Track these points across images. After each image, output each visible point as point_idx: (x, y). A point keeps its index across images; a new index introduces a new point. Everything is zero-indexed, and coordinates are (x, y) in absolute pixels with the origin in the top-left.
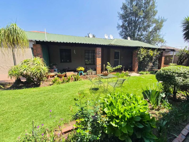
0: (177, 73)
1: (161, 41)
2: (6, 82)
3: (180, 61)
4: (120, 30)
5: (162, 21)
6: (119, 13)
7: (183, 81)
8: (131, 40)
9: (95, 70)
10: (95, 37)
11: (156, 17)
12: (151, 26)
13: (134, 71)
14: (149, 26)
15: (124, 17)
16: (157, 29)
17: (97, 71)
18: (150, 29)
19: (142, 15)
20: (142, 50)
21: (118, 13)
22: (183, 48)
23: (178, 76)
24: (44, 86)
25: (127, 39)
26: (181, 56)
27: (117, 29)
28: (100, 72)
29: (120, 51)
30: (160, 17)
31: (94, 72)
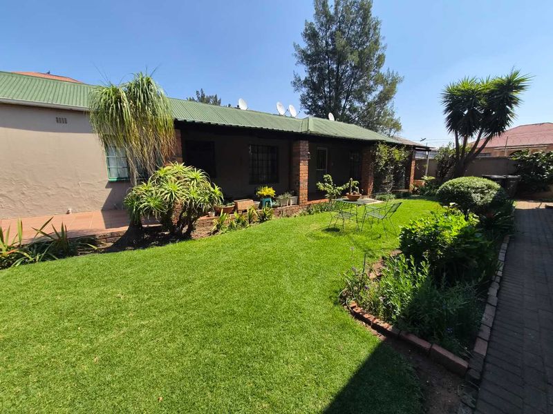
0: (473, 188)
1: (396, 126)
2: (88, 234)
3: (442, 171)
4: (301, 93)
5: (394, 82)
6: (297, 47)
7: (482, 198)
8: (337, 122)
9: (296, 194)
10: (219, 103)
11: (383, 70)
12: (373, 91)
13: (367, 194)
14: (370, 90)
15: (309, 59)
16: (385, 97)
17: (301, 197)
18: (371, 97)
19: (353, 59)
20: (381, 147)
21: (294, 45)
22: (446, 146)
23: (474, 193)
24: (202, 238)
25: (328, 119)
26: (442, 162)
27: (293, 88)
28: (307, 199)
29: (326, 149)
30: (391, 72)
31: (292, 200)
